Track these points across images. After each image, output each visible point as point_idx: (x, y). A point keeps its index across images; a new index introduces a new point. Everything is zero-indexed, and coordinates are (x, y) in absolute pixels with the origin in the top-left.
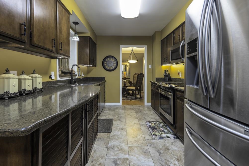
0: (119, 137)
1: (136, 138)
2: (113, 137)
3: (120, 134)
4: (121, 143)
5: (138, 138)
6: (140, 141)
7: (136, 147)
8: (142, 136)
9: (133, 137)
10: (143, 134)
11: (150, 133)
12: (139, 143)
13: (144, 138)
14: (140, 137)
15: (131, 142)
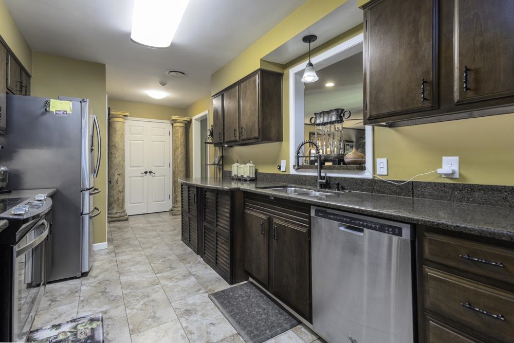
0: (186, 293)
1: (146, 302)
2: (196, 289)
3: (187, 299)
4: (176, 286)
5: (142, 303)
6: (138, 298)
7: (146, 287)
9: (153, 301)
10: (129, 316)
11: (105, 326)
12: (140, 294)
13: (128, 306)
14: (137, 307)
15: (157, 292)
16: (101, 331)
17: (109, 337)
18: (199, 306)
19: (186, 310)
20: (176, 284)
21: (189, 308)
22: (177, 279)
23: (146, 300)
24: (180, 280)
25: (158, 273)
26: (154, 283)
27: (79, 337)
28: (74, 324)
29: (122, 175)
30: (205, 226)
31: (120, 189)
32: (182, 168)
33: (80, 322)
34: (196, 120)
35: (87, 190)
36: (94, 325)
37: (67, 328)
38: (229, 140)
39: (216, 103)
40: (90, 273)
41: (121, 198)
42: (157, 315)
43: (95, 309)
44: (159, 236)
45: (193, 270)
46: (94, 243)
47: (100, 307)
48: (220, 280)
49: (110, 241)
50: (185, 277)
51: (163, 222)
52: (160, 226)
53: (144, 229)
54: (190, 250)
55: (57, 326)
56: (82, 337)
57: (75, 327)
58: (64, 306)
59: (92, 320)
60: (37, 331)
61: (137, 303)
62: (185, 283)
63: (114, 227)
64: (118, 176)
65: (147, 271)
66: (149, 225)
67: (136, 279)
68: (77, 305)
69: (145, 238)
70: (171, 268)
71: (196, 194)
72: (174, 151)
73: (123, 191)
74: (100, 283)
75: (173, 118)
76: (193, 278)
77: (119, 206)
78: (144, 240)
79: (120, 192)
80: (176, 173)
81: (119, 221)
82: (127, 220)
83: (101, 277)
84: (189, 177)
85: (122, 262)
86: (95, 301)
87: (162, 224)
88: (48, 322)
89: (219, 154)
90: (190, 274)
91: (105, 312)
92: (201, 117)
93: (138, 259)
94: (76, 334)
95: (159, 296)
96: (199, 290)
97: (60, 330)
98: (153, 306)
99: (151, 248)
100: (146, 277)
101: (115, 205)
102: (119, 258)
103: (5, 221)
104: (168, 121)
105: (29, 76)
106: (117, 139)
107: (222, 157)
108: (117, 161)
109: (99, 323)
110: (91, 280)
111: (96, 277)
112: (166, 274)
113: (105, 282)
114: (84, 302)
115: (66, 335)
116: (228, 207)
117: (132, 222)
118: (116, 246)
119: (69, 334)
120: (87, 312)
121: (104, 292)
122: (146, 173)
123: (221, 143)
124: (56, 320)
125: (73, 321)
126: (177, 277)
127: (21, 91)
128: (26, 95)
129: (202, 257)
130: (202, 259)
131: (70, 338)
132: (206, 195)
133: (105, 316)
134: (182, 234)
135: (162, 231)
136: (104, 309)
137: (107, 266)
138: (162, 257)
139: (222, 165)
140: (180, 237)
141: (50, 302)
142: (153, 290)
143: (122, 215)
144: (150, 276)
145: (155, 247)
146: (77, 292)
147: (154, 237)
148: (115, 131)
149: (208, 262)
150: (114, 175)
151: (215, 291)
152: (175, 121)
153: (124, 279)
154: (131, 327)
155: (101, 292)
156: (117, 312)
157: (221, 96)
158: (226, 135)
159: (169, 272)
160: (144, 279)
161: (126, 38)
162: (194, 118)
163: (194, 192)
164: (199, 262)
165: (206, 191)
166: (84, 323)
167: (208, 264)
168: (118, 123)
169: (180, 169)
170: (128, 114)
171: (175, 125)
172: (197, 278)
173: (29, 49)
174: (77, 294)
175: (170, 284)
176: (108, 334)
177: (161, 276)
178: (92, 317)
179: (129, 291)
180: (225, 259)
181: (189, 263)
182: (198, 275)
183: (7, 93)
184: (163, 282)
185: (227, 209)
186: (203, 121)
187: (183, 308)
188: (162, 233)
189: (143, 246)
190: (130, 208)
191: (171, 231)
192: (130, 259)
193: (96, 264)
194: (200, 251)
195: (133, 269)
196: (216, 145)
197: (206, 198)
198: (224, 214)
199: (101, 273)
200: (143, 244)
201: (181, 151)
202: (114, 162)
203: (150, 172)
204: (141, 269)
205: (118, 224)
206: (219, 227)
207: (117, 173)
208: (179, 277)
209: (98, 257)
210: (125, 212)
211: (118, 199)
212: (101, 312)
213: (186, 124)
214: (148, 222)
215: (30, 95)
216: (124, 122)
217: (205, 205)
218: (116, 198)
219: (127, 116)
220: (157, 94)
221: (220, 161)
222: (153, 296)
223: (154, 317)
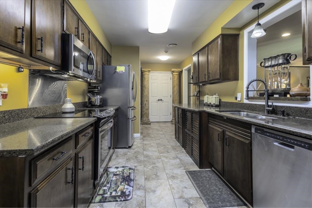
0: (173, 167)
2: (179, 166)
3: (174, 170)
4: (169, 162)
5: (152, 166)
7: (154, 159)
8: (147, 168)
9: (157, 167)
10: (145, 171)
11: (135, 173)
12: (151, 162)
13: (146, 166)
14: (149, 168)
15: (159, 163)
16: (133, 175)
17: (136, 178)
18: (179, 175)
19: (172, 176)
20: (169, 161)
21: (174, 175)
22: (170, 158)
23: (153, 165)
24: (171, 159)
25: (161, 153)
26: (158, 158)
27: (124, 175)
28: (123, 168)
29: (148, 101)
30: (186, 132)
31: (147, 108)
32: (177, 98)
33: (125, 168)
34: (185, 70)
35: (130, 107)
36: (131, 171)
37: (120, 169)
38: (201, 81)
39: (195, 59)
40: (132, 147)
41: (147, 113)
42: (158, 174)
43: (132, 164)
44: (164, 134)
45: (179, 156)
46: (134, 133)
47: (134, 164)
48: (194, 164)
49: (142, 133)
50: (174, 158)
51: (167, 127)
52: (165, 129)
53: (157, 130)
54: (179, 144)
55: (117, 168)
56: (125, 175)
57: (123, 170)
58: (121, 160)
59: (130, 169)
60: (110, 168)
61: (149, 166)
62: (173, 162)
63: (144, 127)
64: (146, 102)
65: (156, 151)
66: (160, 128)
67: (150, 154)
68: (125, 160)
69: (157, 134)
70: (168, 152)
71: (181, 113)
72: (173, 88)
73: (148, 109)
74: (135, 152)
75: (172, 70)
76: (178, 160)
77: (146, 116)
78: (156, 135)
79: (147, 110)
80: (174, 101)
81: (146, 124)
82: (150, 124)
83: (136, 150)
84: (181, 103)
85: (145, 145)
86: (133, 160)
87: (166, 128)
88: (114, 165)
89: (197, 90)
90: (177, 157)
91: (136, 167)
92: (188, 68)
93: (152, 144)
94: (123, 173)
95: (160, 165)
96: (180, 167)
97: (118, 170)
98: (157, 169)
99: (159, 140)
100: (155, 154)
101: (145, 116)
102: (145, 142)
103: (96, 118)
104: (170, 72)
105: (111, 57)
106: (145, 83)
107: (199, 91)
108: (145, 94)
109: (133, 171)
110: (132, 150)
111: (134, 149)
112: (164, 155)
113: (137, 153)
114: (128, 160)
115: (120, 172)
116: (198, 121)
117: (152, 125)
118: (144, 136)
119: (121, 172)
120: (130, 165)
121: (136, 157)
122: (159, 100)
123: (197, 83)
124: (117, 165)
125: (123, 167)
126: (170, 157)
127: (107, 64)
128: (109, 65)
129: (185, 149)
130: (185, 151)
131: (121, 174)
132: (186, 114)
133: (135, 168)
134: (175, 135)
135: (166, 132)
136: (135, 165)
137: (139, 145)
138: (164, 146)
139: (199, 96)
140: (174, 137)
141: (116, 157)
142: (158, 161)
143: (148, 121)
144: (157, 154)
145: (161, 140)
146: (126, 154)
147: (161, 135)
148: (145, 79)
149: (188, 153)
150: (144, 101)
151: (190, 170)
152: (173, 72)
153: (145, 153)
154: (145, 177)
156: (140, 168)
157: (197, 55)
158: (200, 78)
159: (166, 154)
160: (154, 155)
161: (146, 31)
162: (184, 69)
163: (180, 111)
164: (183, 152)
165: (186, 112)
166: (127, 169)
167: (188, 154)
168: (146, 75)
169: (176, 99)
170: (150, 70)
171: (174, 73)
172: (181, 160)
173: (111, 44)
174: (126, 156)
175: (166, 160)
176: (135, 177)
177: (162, 155)
178: (130, 167)
179: (146, 159)
180: (196, 153)
181: (177, 151)
182: (181, 159)
183: (102, 65)
184: (163, 158)
185: (197, 123)
186: (189, 70)
187: (171, 174)
188: (165, 133)
189: (156, 138)
190: (152, 118)
191: (171, 132)
192: (149, 144)
193: (135, 143)
194: (184, 146)
195: (150, 149)
196: (194, 84)
197: (186, 116)
198: (196, 126)
199: (136, 148)
200: (156, 137)
201: (176, 88)
202: (144, 95)
203: (161, 100)
204: (153, 150)
205: (146, 126)
206: (193, 133)
207: (145, 100)
208: (171, 157)
209: (136, 140)
210: (149, 120)
211: (146, 113)
212: (134, 166)
213: (179, 73)
214: (160, 126)
215: (111, 65)
216: (149, 74)
217: (186, 120)
218: (145, 113)
219: (150, 71)
220: (164, 57)
221: (197, 94)
222: (157, 164)
223: (156, 175)
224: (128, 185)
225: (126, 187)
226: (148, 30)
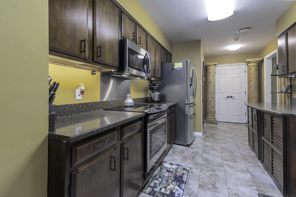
0: (240, 182)
1: (212, 174)
2: (249, 184)
3: (239, 187)
5: (210, 173)
6: (208, 169)
7: (215, 165)
8: (203, 174)
9: (216, 175)
10: (201, 177)
11: (188, 175)
13: (202, 171)
14: (207, 174)
15: (220, 171)
16: (186, 176)
17: (189, 182)
19: (236, 194)
20: (235, 173)
21: (239, 193)
22: (236, 170)
24: (238, 171)
25: (225, 160)
26: (220, 165)
27: (177, 174)
28: (177, 167)
29: (214, 98)
30: (263, 140)
31: (213, 105)
32: (255, 95)
33: (179, 167)
34: (267, 58)
36: (184, 172)
37: (174, 167)
39: (281, 42)
40: (191, 146)
41: (213, 111)
42: (216, 185)
43: (187, 164)
44: (233, 138)
45: (251, 169)
46: (195, 131)
47: (189, 165)
49: (204, 133)
50: (243, 171)
51: (238, 130)
52: (236, 132)
53: (224, 131)
54: (253, 154)
55: (171, 164)
56: (178, 174)
57: (177, 168)
58: (176, 157)
59: (184, 169)
60: (165, 162)
61: (207, 172)
62: (241, 175)
63: (209, 126)
64: (211, 98)
65: (218, 156)
66: (228, 130)
67: (211, 158)
68: (181, 158)
69: (224, 137)
70: (235, 161)
71: (256, 114)
72: (249, 82)
73: (214, 107)
74: (193, 152)
75: (247, 61)
76: (249, 175)
77: (212, 115)
78: (222, 137)
79: (213, 107)
80: (250, 98)
81: (212, 123)
82: (216, 123)
83: (195, 149)
84: (262, 102)
85: (207, 146)
86: (189, 160)
87: (237, 131)
88: (170, 161)
89: (288, 83)
90: (248, 171)
91: (191, 168)
92: (273, 55)
93: (215, 147)
94: (176, 172)
95: (221, 174)
96: (251, 186)
97: (172, 167)
98: (215, 179)
99: (225, 144)
100: (217, 160)
101: (210, 114)
102: (206, 143)
103: (144, 113)
104: (244, 63)
105: (171, 55)
106: (210, 78)
107: (291, 86)
108: (210, 89)
109: (187, 172)
110: (190, 150)
111: (193, 149)
112: (229, 163)
113: (196, 153)
114: (185, 159)
115: (173, 170)
116: (282, 129)
117: (219, 126)
119: (174, 170)
120: (185, 164)
121: (193, 158)
122: (228, 97)
123: (285, 75)
124: (172, 161)
125: (177, 165)
126: (237, 169)
127: (167, 62)
128: (169, 63)
129: (262, 163)
130: (262, 165)
131: (174, 172)
132: (264, 116)
133: (190, 170)
134: (249, 142)
135: (236, 135)
136: (191, 166)
137: (199, 145)
138: (230, 152)
139: (291, 93)
140: (247, 143)
141: (173, 152)
142: (219, 169)
143: (214, 120)
144: (219, 160)
145: (228, 144)
146: (183, 152)
147: (230, 138)
148: (210, 74)
149: (266, 168)
150: (209, 98)
151: (266, 194)
152: (249, 62)
153: (205, 155)
154: (200, 183)
155: (192, 157)
156: (196, 171)
157: (285, 35)
159: (232, 163)
160: (215, 160)
161: (206, 21)
162: (265, 58)
164: (258, 166)
166: (181, 168)
167: (266, 170)
168: (211, 69)
169: (253, 96)
170: (217, 63)
171: (249, 65)
172: (253, 176)
173: (171, 43)
174: (183, 153)
175: (230, 171)
176: (188, 180)
177: (226, 163)
178: (185, 167)
179: (205, 163)
180: (279, 173)
181: (249, 163)
182: (254, 174)
183: (161, 63)
184: (226, 167)
185: (281, 131)
186: (273, 59)
187: (234, 191)
188: (236, 137)
189: (221, 141)
190: (219, 117)
191: (243, 137)
192: (211, 146)
193: (194, 142)
194: (261, 157)
195: (211, 152)
196: (280, 76)
197: (264, 119)
198: (278, 134)
199: (195, 148)
200: (221, 140)
201: (254, 82)
202: (209, 91)
203: (231, 97)
204: (215, 154)
205: (211, 125)
206: (274, 144)
207: (211, 97)
208: (238, 169)
209: (196, 139)
210: (215, 119)
211: (211, 111)
212: (189, 167)
213: (258, 63)
214: (229, 128)
215: (171, 62)
216: (215, 68)
217: (263, 124)
218: (210, 110)
219: (216, 64)
220: (234, 47)
221: (287, 90)
222: (217, 173)
223: (214, 185)
224: (179, 186)
225: (177, 187)
226: (207, 18)
